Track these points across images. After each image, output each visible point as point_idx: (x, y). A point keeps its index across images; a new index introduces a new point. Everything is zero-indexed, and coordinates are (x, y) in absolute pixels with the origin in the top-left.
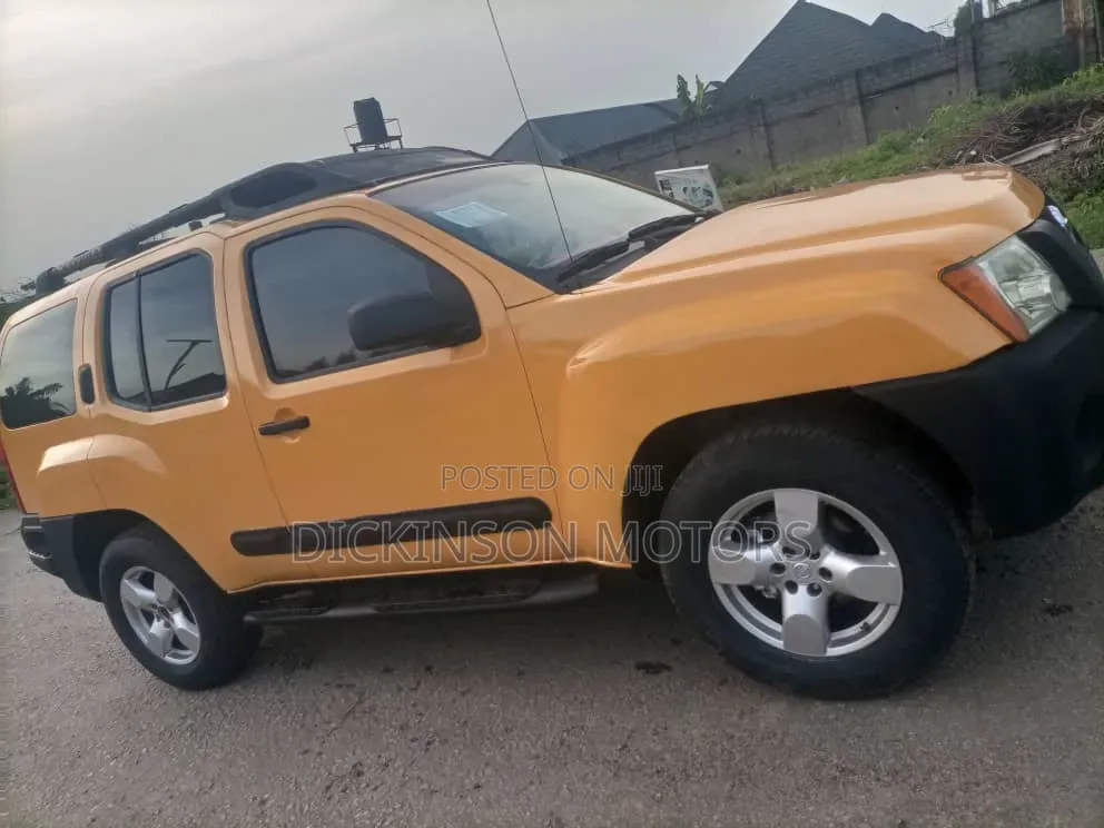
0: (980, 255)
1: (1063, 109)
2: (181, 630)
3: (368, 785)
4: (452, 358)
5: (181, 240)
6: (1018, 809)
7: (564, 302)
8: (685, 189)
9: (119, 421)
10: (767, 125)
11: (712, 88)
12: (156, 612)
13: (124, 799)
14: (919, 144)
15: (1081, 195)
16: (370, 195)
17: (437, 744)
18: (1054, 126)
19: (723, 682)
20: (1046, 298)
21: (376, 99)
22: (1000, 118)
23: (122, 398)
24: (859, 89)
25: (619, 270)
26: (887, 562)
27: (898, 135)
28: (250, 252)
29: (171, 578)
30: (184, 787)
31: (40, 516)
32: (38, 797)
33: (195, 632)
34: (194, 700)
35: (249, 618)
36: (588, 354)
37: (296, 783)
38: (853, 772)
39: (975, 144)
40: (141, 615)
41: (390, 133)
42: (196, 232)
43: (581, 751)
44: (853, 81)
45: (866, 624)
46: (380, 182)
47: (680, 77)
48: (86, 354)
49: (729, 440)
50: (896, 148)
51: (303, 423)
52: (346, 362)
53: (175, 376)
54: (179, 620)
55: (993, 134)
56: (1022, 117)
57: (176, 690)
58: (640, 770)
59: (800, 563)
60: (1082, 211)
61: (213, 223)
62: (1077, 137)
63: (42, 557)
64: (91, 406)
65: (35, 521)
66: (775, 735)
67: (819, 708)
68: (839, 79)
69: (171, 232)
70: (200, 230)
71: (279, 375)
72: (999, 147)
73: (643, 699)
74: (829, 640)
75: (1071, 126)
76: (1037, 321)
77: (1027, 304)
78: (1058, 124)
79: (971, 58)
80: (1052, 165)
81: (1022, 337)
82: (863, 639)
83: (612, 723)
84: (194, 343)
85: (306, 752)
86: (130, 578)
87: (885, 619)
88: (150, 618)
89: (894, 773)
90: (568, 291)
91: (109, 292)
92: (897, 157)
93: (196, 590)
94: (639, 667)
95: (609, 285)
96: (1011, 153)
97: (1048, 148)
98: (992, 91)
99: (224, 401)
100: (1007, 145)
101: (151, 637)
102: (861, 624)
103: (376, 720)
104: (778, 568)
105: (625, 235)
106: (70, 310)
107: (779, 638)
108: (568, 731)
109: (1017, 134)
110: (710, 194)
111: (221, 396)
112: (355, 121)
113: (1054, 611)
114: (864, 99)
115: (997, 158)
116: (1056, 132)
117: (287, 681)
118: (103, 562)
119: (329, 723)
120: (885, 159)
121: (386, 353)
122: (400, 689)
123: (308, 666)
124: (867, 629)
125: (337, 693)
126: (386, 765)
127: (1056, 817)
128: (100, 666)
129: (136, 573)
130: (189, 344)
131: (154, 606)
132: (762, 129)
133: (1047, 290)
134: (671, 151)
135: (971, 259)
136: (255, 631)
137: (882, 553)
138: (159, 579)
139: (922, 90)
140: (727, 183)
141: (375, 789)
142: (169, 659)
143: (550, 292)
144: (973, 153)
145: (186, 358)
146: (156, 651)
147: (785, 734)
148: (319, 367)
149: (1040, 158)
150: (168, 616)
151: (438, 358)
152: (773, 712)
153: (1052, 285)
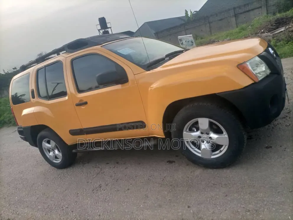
0: (247, 61)
1: (287, 19)
2: (57, 154)
3: (103, 189)
4: (122, 86)
5: (55, 58)
6: (253, 192)
7: (148, 73)
8: (186, 41)
9: (41, 103)
10: (209, 23)
11: (195, 13)
12: (51, 150)
13: (45, 194)
14: (249, 28)
15: (290, 42)
16: (101, 47)
17: (119, 180)
18: (285, 23)
19: (187, 165)
20: (264, 71)
21: (104, 17)
22: (270, 21)
23: (42, 97)
24: (235, 13)
25: (162, 65)
26: (225, 135)
27: (244, 25)
28: (72, 61)
29: (54, 141)
30: (59, 191)
31: (22, 126)
32: (24, 193)
33: (60, 155)
34: (60, 171)
35: (74, 151)
36: (154, 86)
37: (86, 189)
38: (216, 185)
39: (263, 28)
40: (47, 151)
41: (108, 26)
42: (59, 56)
43: (153, 181)
44: (233, 10)
45: (221, 150)
46: (104, 43)
47: (186, 10)
48: (33, 86)
49: (188, 106)
50: (243, 29)
51: (86, 103)
52: (97, 88)
53: (54, 92)
54: (56, 152)
55: (268, 26)
56: (276, 21)
57: (56, 169)
58: (167, 185)
59: (205, 136)
60: (289, 46)
61: (63, 53)
62: (290, 26)
63: (23, 137)
64: (34, 99)
65: (21, 128)
66: (199, 177)
67: (210, 171)
68: (229, 10)
69: (53, 56)
70: (60, 55)
71: (80, 91)
72: (270, 29)
73: (168, 169)
74: (212, 154)
75: (289, 23)
76: (261, 77)
77: (259, 73)
78: (286, 22)
79: (265, 4)
80: (283, 34)
81: (257, 81)
82: (220, 154)
83: (161, 174)
84: (58, 84)
85: (88, 182)
86: (45, 141)
87: (225, 149)
88: (49, 151)
89: (225, 185)
90: (149, 70)
91: (38, 71)
92: (243, 32)
93: (61, 144)
94: (168, 162)
95: (159, 69)
96: (273, 31)
97: (283, 29)
98: (271, 13)
99: (67, 98)
100: (272, 29)
101: (50, 156)
102: (219, 150)
103: (105, 175)
104: (200, 137)
105: (164, 56)
106: (28, 76)
107: (200, 154)
108: (150, 176)
109: (274, 26)
110: (193, 43)
111: (66, 96)
112: (99, 23)
113: (267, 148)
114: (236, 16)
115: (269, 32)
116: (285, 25)
117: (83, 166)
118: (38, 138)
119: (93, 176)
120: (240, 32)
121: (106, 86)
122: (110, 168)
123: (88, 163)
124: (221, 151)
125: (95, 169)
126: (107, 185)
127: (262, 194)
128: (37, 164)
129: (46, 140)
130: (57, 84)
131: (51, 148)
132: (208, 24)
133: (264, 69)
134: (183, 30)
135: (245, 62)
136: (76, 154)
137: (224, 133)
138: (52, 142)
139: (252, 13)
140: (198, 39)
141: (104, 190)
142: (54, 161)
143: (144, 71)
144: (262, 31)
145: (56, 87)
146: (51, 159)
147: (201, 176)
148: (90, 89)
149: (280, 32)
150: (54, 151)
151: (118, 87)
152: (198, 171)
153: (265, 68)
